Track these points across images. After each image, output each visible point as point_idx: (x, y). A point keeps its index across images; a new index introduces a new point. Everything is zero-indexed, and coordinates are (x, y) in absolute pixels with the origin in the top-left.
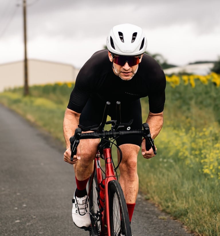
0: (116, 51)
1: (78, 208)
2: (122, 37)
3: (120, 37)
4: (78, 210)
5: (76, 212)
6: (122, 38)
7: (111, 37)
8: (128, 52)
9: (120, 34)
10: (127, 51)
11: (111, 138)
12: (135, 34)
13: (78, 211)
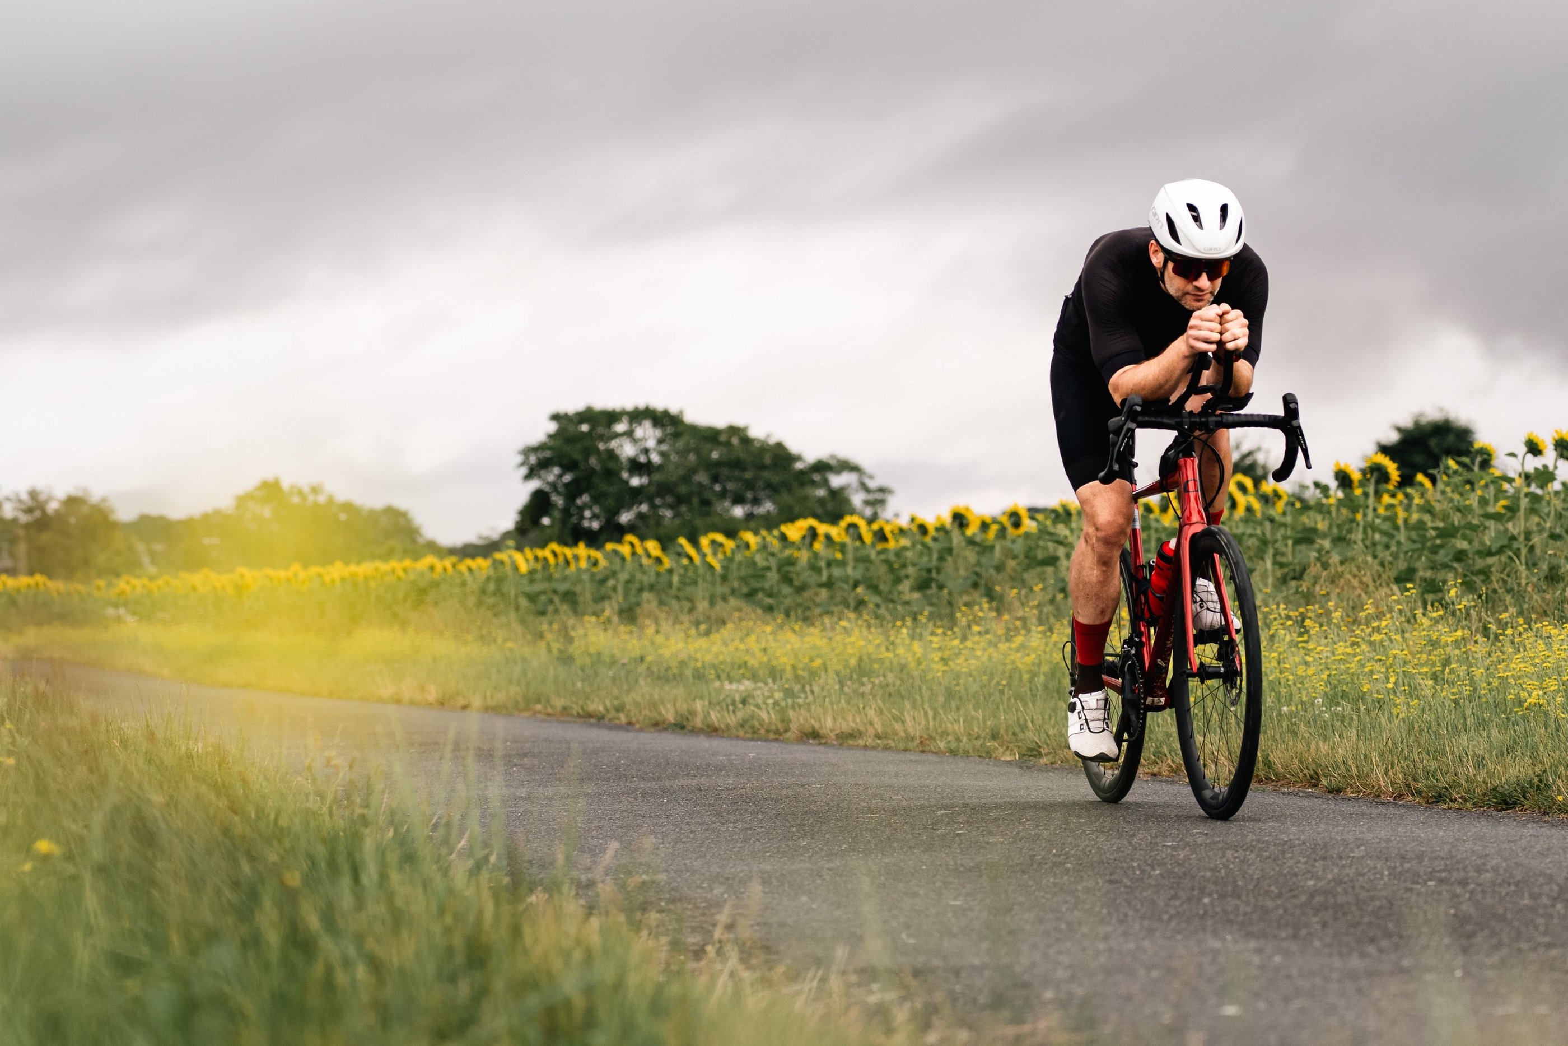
0: (1183, 249)
1: (1086, 720)
2: (1195, 214)
3: (1192, 216)
4: (1085, 724)
5: (1081, 729)
6: (1197, 219)
7: (1168, 216)
8: (1213, 252)
9: (1192, 208)
10: (1211, 249)
11: (1201, 431)
12: (1224, 209)
13: (1085, 726)
